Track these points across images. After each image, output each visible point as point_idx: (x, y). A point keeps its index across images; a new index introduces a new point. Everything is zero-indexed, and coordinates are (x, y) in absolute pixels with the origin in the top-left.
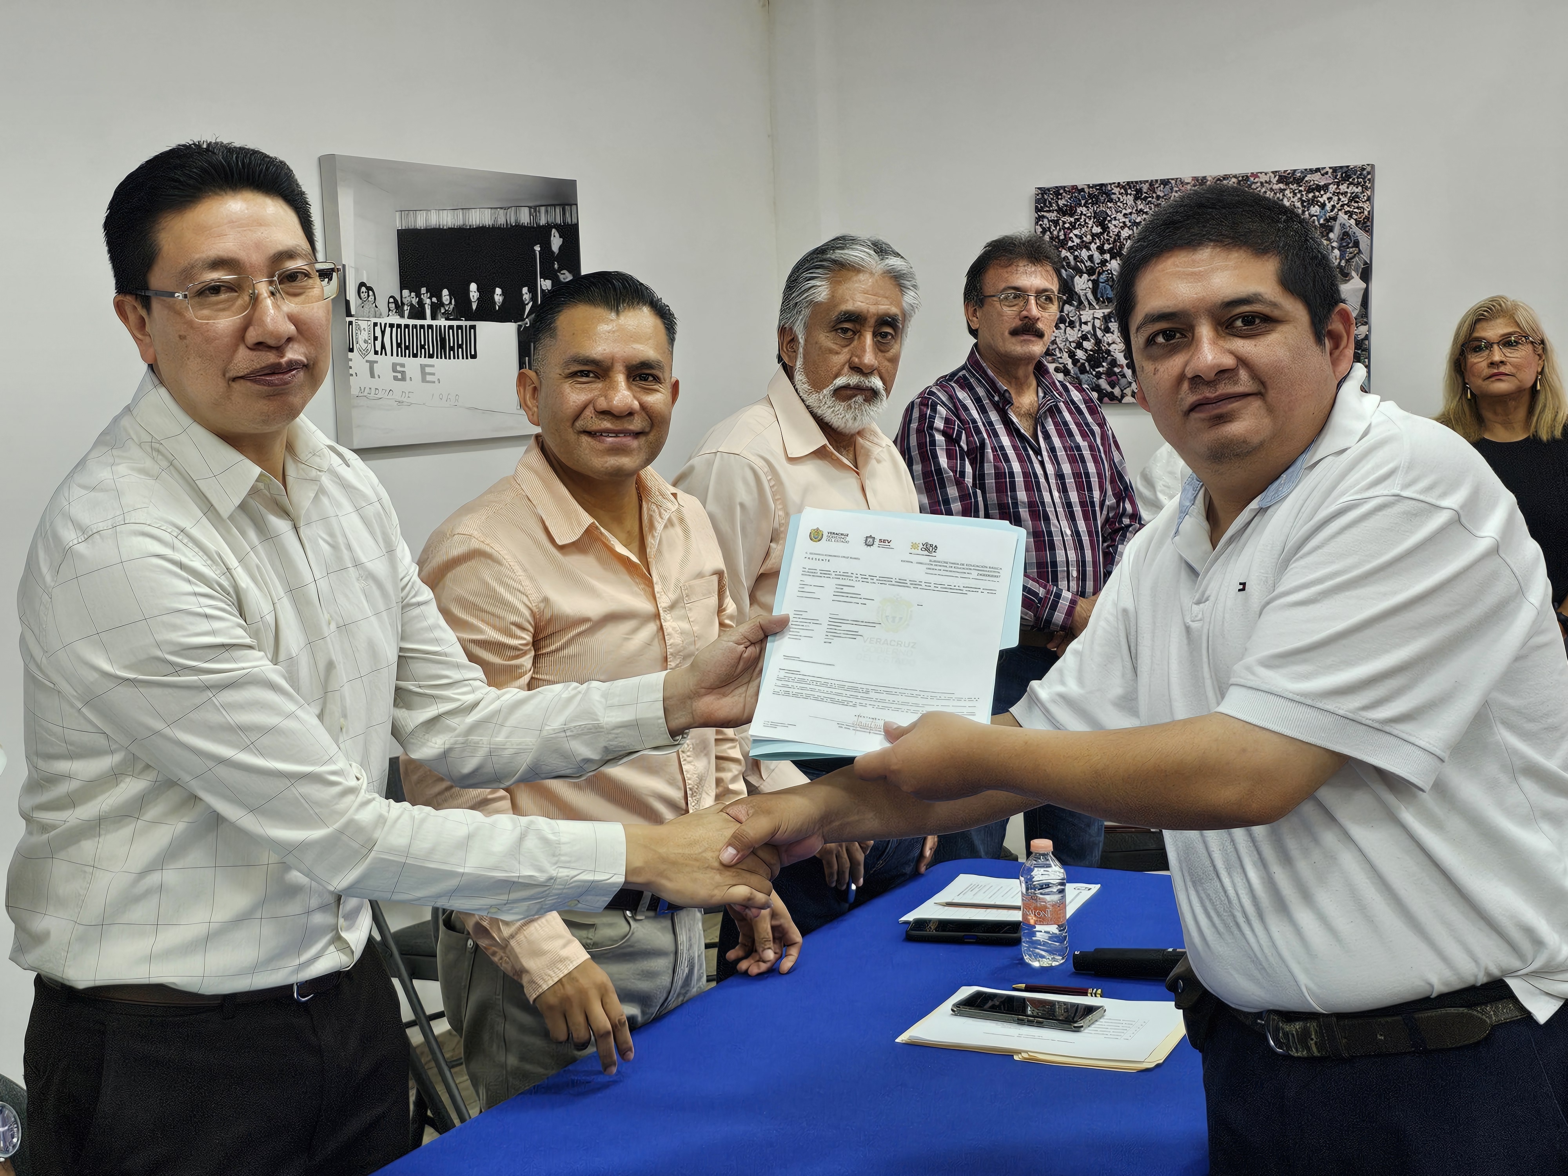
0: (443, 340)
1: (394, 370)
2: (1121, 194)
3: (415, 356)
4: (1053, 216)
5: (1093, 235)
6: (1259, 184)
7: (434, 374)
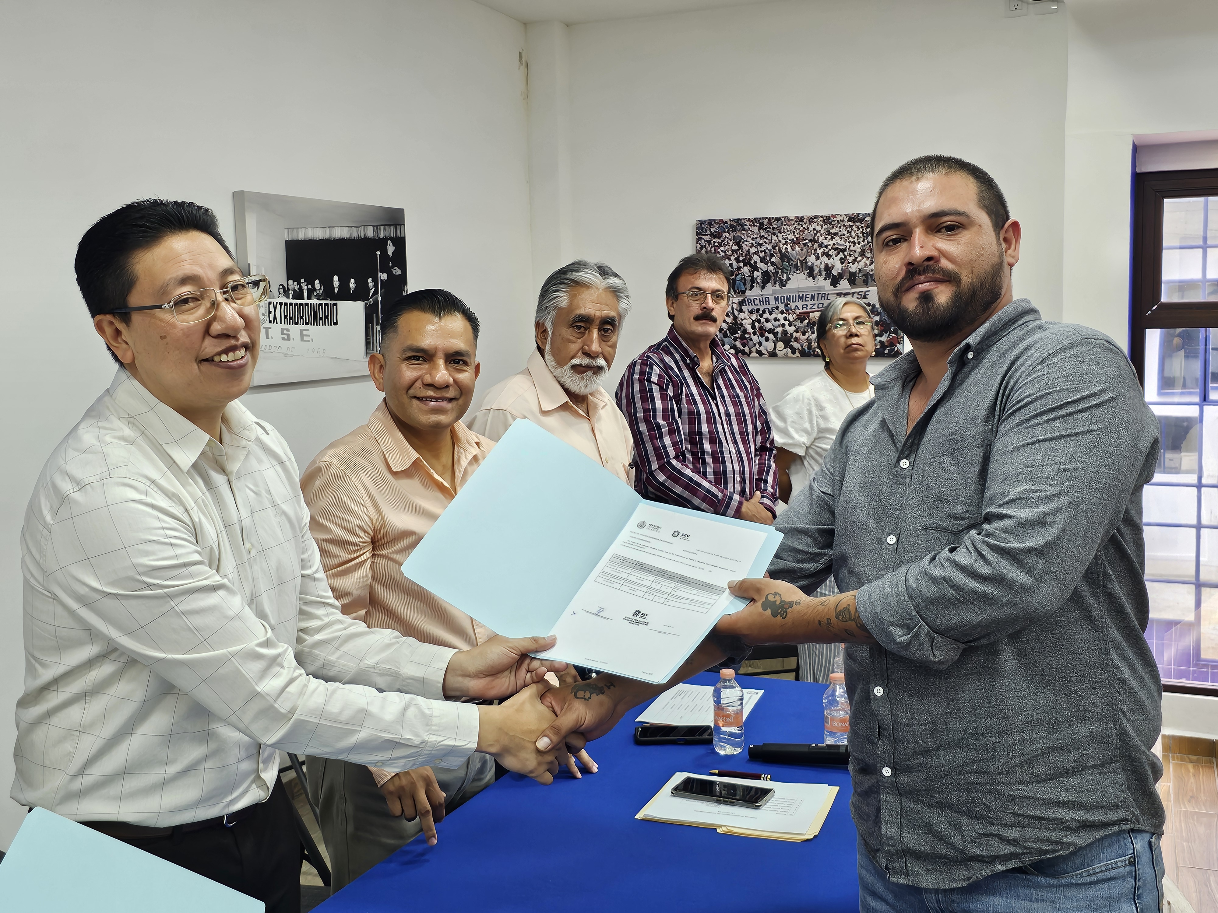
0: (315, 313)
1: (283, 333)
2: (750, 225)
3: (296, 324)
4: (707, 238)
5: (733, 251)
6: (836, 222)
7: (309, 336)
